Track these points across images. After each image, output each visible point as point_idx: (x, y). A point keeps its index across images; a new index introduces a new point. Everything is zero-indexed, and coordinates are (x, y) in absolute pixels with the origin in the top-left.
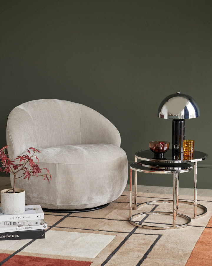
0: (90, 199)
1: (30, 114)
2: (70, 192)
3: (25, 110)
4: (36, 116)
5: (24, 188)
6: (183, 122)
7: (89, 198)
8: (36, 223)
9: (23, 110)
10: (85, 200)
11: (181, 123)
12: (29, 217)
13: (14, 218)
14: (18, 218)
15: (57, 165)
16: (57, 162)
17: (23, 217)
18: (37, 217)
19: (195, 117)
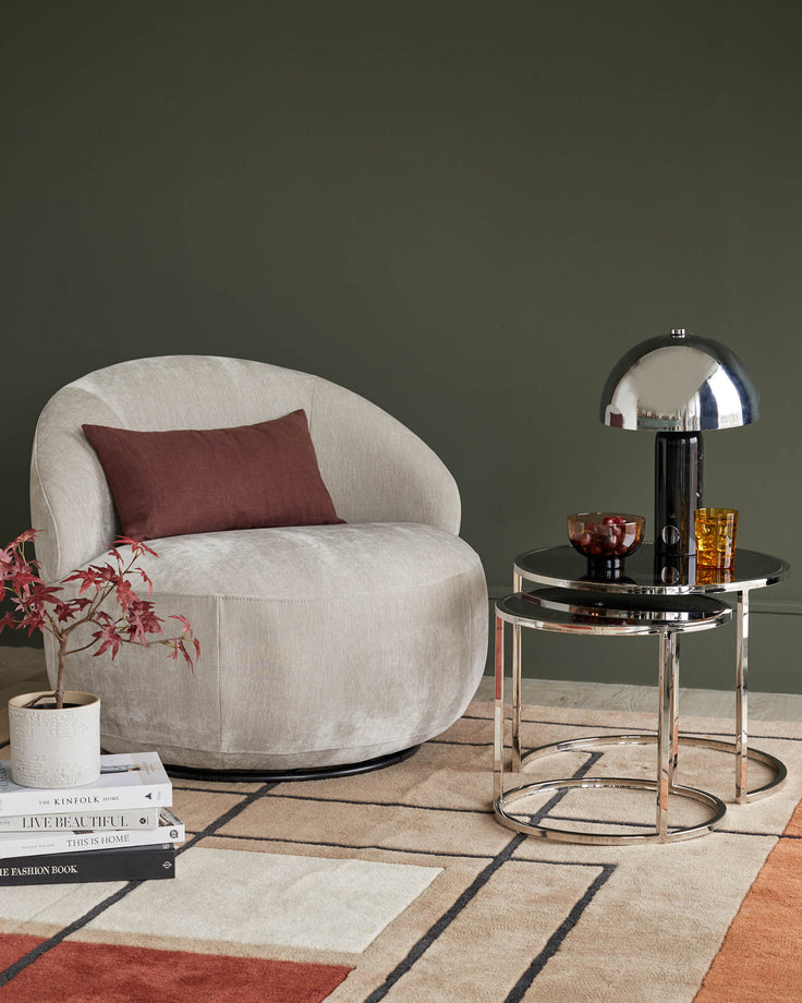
0: (346, 730)
2: (268, 705)
5: (98, 689)
6: (694, 440)
7: (340, 726)
8: (143, 821)
10: (325, 736)
11: (688, 444)
12: (114, 799)
13: (60, 802)
14: (74, 801)
15: (221, 604)
16: (219, 591)
17: (92, 799)
18: (147, 799)
19: (740, 423)
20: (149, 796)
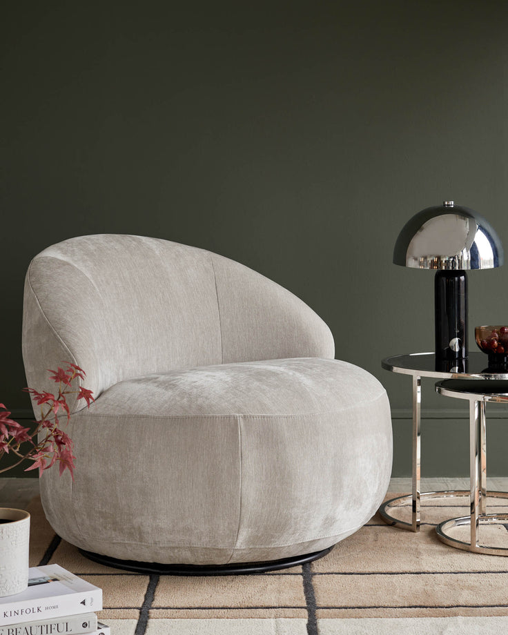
0: (329, 522)
1: (89, 275)
3: (71, 262)
4: (102, 281)
5: (124, 502)
6: (462, 278)
7: (327, 519)
8: (85, 625)
9: (68, 264)
11: (459, 280)
12: (54, 607)
13: (8, 614)
14: (20, 613)
15: (241, 423)
16: (239, 412)
17: (36, 610)
18: (82, 605)
19: (493, 266)
20: (83, 603)
